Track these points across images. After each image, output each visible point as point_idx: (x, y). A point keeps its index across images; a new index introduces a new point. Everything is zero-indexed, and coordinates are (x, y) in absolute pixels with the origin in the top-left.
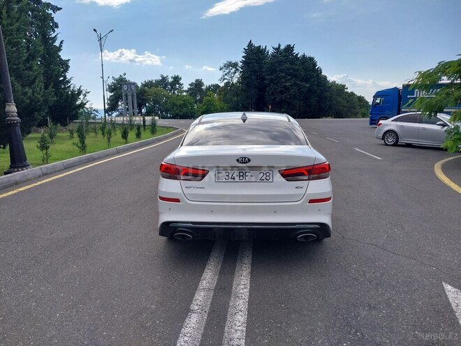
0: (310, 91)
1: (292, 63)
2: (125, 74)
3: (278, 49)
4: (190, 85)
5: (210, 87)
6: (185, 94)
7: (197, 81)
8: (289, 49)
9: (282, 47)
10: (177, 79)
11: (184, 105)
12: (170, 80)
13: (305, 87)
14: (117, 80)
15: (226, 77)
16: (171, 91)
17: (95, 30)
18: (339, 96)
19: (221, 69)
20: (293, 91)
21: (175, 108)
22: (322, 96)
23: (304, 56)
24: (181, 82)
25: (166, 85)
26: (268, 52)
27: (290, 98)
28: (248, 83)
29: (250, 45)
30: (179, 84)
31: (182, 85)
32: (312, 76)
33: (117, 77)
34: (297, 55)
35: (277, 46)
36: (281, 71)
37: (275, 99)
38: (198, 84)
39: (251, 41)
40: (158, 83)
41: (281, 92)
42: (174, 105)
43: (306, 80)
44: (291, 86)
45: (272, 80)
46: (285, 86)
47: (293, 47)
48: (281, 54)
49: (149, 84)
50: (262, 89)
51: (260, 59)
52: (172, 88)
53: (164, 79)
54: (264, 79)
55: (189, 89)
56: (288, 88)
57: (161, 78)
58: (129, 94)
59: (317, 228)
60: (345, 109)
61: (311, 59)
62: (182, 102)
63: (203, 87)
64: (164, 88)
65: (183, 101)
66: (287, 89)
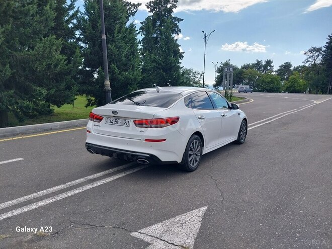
2: (229, 60)
4: (280, 67)
5: (297, 68)
6: (274, 73)
7: (286, 63)
10: (269, 63)
11: (272, 82)
12: (264, 63)
14: (223, 64)
15: (309, 60)
16: (263, 71)
17: (203, 32)
19: (305, 54)
21: (264, 84)
24: (272, 64)
25: (260, 67)
28: (329, 64)
30: (270, 66)
31: (273, 67)
33: (224, 62)
38: (287, 66)
40: (254, 66)
42: (264, 81)
49: (246, 67)
52: (264, 69)
53: (259, 63)
55: (279, 70)
57: (256, 62)
58: (228, 74)
59: (148, 157)
62: (270, 80)
63: (292, 68)
64: (258, 69)
65: (272, 79)
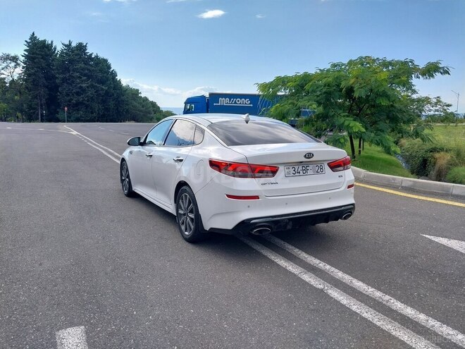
0: (107, 93)
1: (86, 63)
3: (69, 46)
8: (81, 48)
9: (74, 45)
13: (102, 90)
18: (135, 100)
20: (90, 93)
22: (119, 100)
23: (97, 56)
26: (55, 49)
27: (88, 101)
28: (34, 81)
29: (33, 37)
32: (108, 79)
34: (91, 54)
35: (67, 43)
36: (74, 70)
37: (70, 101)
39: (33, 34)
41: (78, 94)
43: (102, 82)
44: (87, 87)
45: (64, 80)
46: (81, 87)
47: (86, 46)
48: (73, 52)
50: (53, 89)
51: (48, 55)
54: (54, 77)
56: (85, 90)
60: (142, 114)
61: (105, 61)
66: (83, 90)
